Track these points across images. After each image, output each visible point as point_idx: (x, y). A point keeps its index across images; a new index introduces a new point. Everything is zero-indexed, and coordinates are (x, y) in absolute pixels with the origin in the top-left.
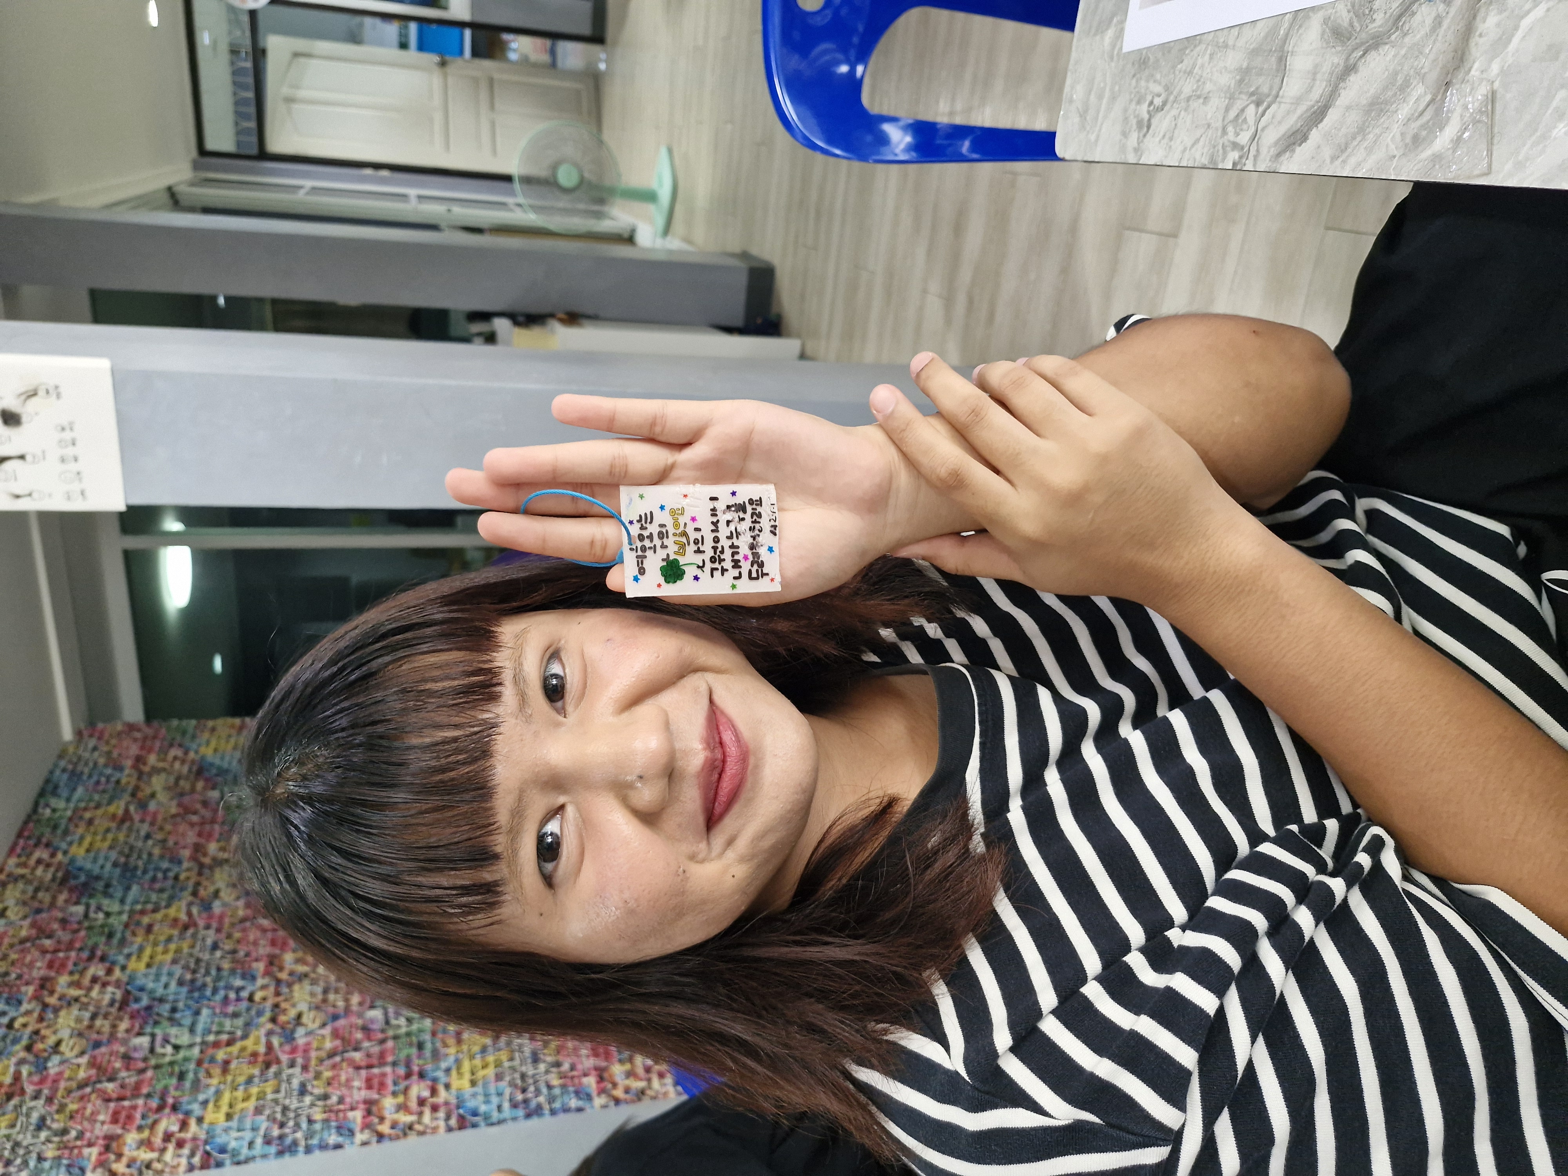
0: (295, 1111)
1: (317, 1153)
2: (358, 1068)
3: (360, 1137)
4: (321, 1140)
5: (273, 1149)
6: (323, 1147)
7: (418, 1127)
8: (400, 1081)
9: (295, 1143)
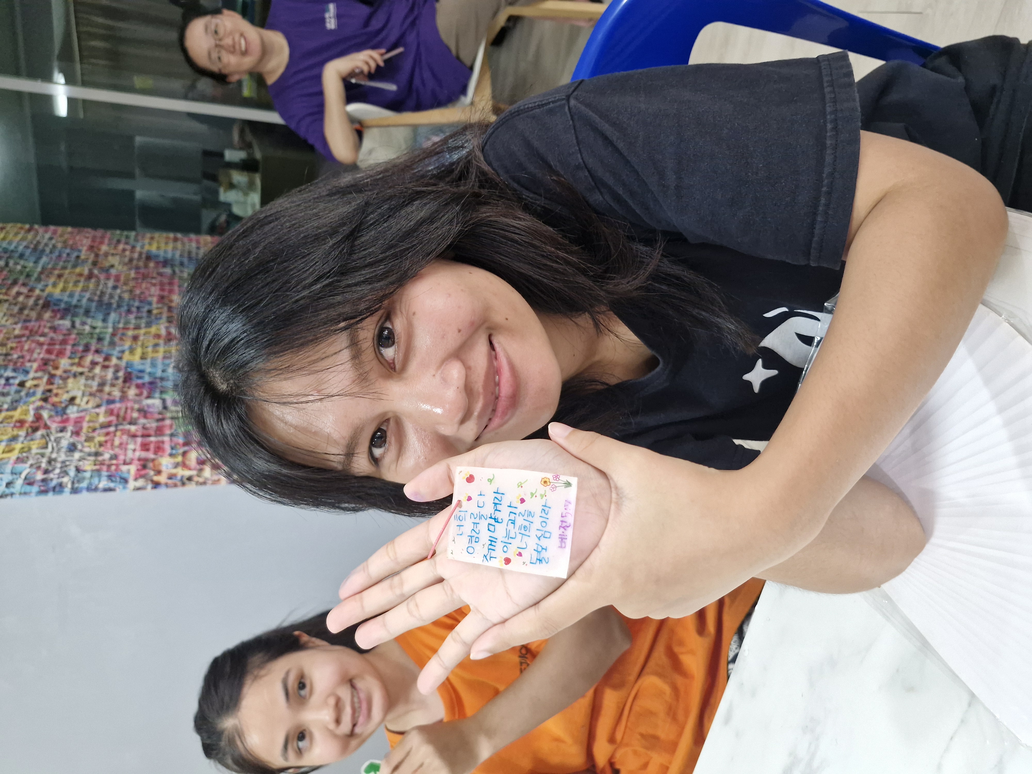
0: (63, 462)
1: (85, 494)
2: (134, 436)
3: (132, 484)
4: (90, 484)
5: (35, 489)
6: (91, 489)
7: (196, 479)
8: (178, 447)
9: (61, 485)
